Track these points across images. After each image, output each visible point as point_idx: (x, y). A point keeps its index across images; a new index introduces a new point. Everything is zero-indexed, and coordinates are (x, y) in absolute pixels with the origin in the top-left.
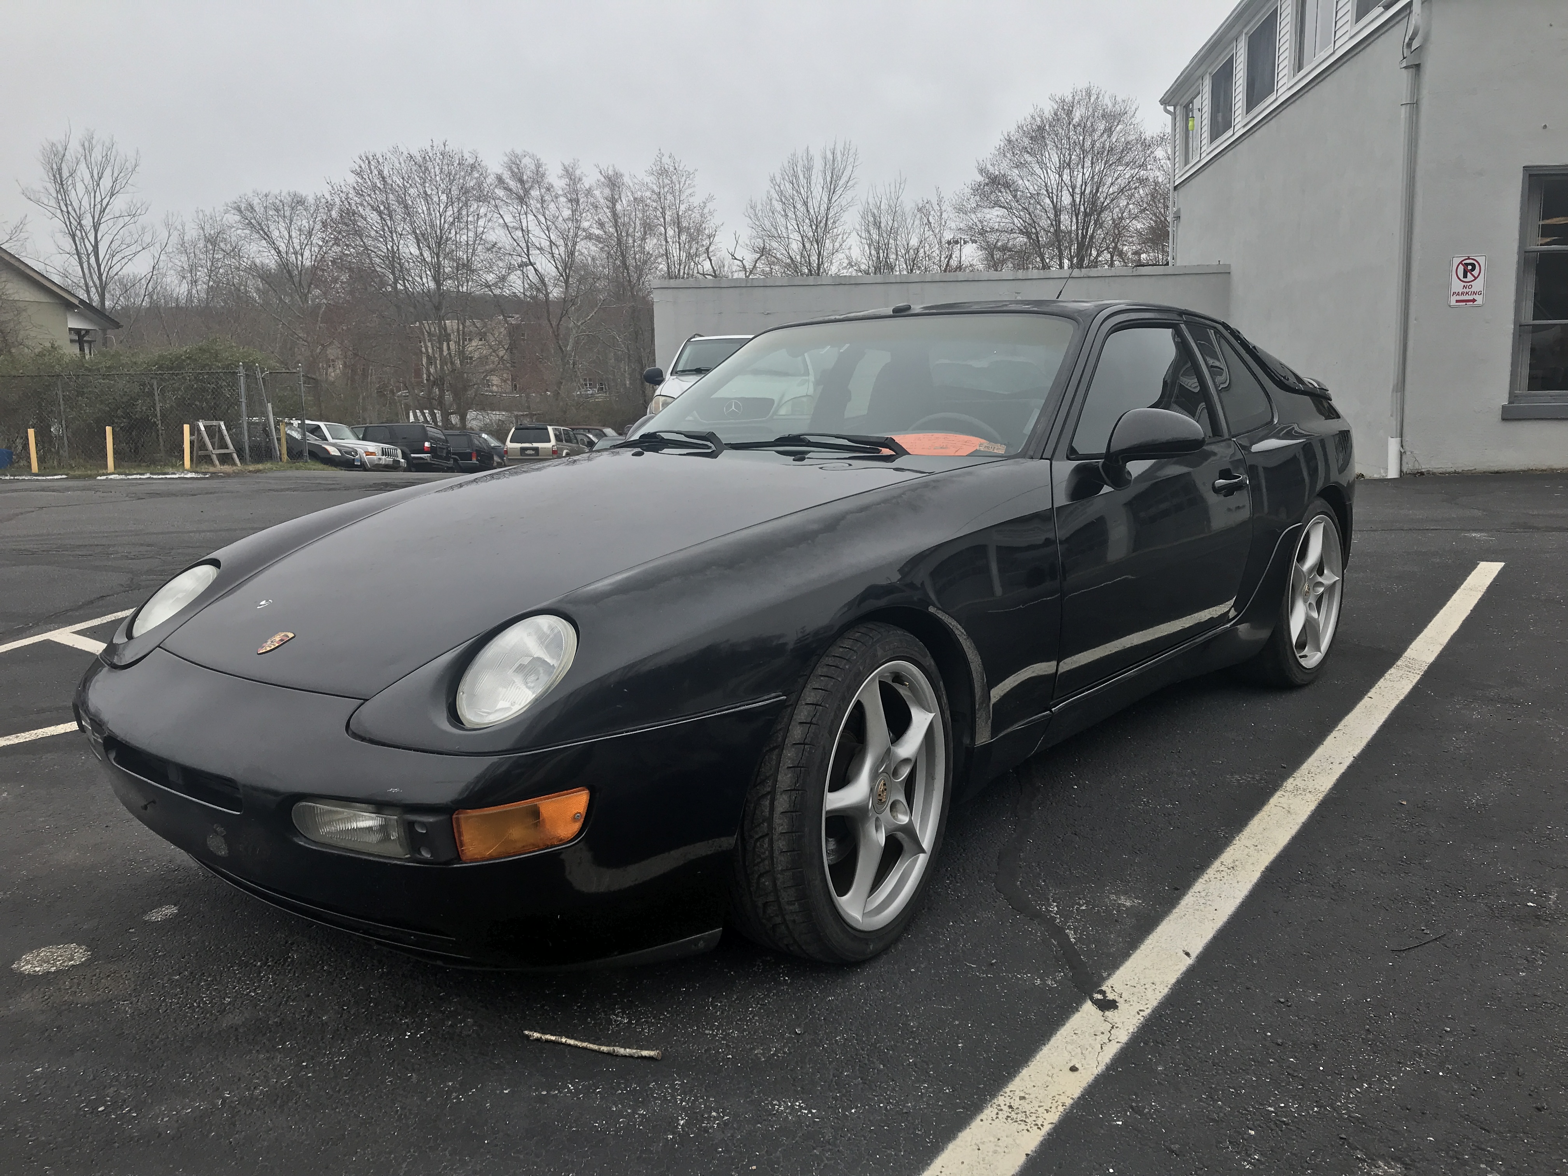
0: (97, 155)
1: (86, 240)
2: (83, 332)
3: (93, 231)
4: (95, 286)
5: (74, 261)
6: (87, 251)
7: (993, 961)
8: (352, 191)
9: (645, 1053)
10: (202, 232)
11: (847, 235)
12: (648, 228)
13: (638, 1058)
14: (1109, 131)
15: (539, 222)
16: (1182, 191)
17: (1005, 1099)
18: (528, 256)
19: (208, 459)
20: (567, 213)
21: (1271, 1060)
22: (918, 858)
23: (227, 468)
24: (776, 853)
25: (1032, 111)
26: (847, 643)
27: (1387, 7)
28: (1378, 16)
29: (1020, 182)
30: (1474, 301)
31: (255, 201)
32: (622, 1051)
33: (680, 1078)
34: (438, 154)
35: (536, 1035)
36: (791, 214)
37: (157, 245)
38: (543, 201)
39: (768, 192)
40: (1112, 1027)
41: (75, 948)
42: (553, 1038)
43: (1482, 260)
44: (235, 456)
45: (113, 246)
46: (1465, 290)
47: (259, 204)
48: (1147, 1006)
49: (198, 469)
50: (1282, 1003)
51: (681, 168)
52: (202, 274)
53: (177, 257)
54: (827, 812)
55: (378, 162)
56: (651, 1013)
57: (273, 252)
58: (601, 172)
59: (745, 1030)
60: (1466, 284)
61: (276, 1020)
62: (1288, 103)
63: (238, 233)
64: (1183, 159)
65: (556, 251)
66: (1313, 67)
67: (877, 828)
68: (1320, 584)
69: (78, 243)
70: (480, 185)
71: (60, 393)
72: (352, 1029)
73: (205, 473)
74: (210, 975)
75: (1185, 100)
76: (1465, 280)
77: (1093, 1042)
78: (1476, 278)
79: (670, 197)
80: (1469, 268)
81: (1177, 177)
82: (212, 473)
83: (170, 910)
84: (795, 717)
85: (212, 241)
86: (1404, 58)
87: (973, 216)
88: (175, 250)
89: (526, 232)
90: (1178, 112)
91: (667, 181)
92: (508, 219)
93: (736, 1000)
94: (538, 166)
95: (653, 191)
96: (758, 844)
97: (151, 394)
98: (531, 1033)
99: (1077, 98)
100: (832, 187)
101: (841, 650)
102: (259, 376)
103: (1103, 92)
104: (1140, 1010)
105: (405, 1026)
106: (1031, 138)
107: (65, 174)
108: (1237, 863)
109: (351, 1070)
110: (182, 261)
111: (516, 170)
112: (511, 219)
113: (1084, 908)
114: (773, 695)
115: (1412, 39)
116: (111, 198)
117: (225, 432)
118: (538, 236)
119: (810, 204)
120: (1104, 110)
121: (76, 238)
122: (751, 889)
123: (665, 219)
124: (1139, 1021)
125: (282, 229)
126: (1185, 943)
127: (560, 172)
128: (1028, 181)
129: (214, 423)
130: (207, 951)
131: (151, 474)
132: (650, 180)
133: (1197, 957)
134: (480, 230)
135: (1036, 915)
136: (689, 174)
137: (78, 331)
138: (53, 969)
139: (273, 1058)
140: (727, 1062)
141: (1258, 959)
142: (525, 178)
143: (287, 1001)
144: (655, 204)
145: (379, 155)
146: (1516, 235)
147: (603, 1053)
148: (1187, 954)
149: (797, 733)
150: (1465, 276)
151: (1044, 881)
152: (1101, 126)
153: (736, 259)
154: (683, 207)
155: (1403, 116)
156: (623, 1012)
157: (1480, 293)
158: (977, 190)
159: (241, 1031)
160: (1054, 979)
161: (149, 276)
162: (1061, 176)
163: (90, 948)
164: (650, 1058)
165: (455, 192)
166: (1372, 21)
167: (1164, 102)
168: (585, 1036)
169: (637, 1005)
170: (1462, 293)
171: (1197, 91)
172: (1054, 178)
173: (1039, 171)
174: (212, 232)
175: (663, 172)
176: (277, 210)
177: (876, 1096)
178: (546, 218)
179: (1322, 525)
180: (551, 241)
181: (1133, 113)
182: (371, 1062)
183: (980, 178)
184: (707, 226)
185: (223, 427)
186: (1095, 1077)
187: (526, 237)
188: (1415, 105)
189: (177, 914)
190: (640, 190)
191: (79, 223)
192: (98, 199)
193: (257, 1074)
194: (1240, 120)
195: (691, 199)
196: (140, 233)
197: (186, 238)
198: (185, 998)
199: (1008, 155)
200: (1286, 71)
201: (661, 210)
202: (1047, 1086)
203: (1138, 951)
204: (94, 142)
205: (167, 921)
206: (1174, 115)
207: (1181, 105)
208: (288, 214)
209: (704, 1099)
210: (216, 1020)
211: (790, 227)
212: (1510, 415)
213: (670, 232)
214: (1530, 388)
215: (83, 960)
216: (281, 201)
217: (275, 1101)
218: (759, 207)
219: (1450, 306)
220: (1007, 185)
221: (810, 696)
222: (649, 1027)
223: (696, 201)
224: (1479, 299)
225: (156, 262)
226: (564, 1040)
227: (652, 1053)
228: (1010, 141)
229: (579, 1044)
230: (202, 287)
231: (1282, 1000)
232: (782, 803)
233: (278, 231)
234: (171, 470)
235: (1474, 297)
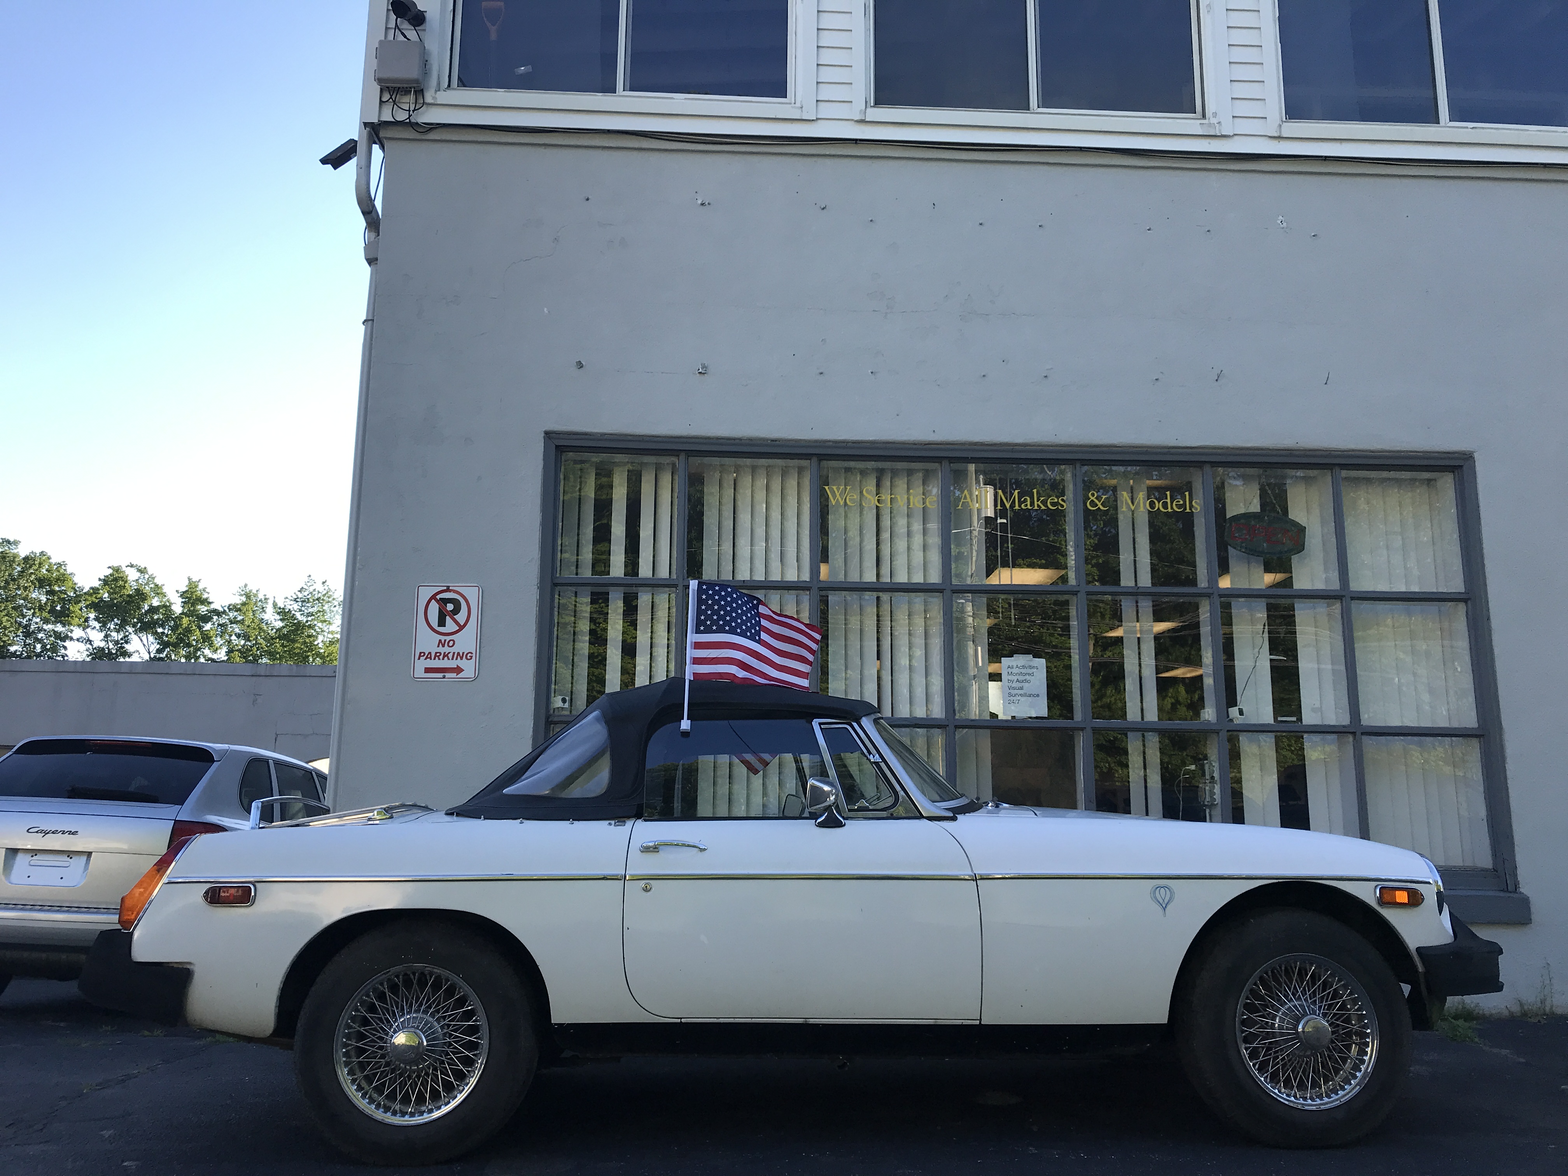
30: (458, 670)
43: (472, 594)
46: (442, 650)
60: (443, 638)
76: (441, 629)
78: (461, 628)
80: (449, 608)
146: (535, 554)
150: (442, 623)
157: (468, 656)
170: (437, 655)
219: (414, 676)
224: (469, 668)
235: (462, 663)
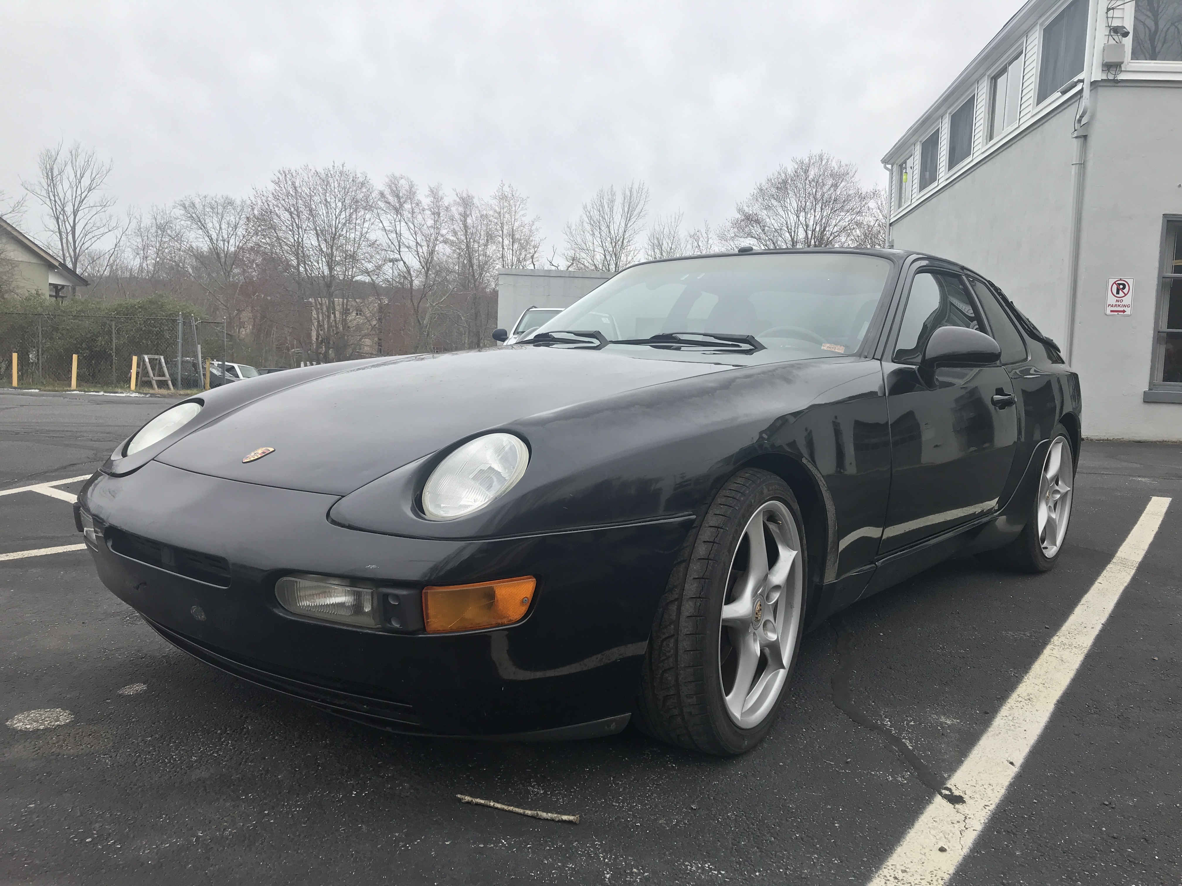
0: (81, 160)
1: (67, 223)
2: (59, 287)
3: (72, 216)
4: (71, 257)
5: (56, 237)
6: (67, 230)
7: (849, 760)
8: (271, 196)
9: (565, 818)
10: (154, 221)
11: (637, 251)
12: (490, 237)
13: (559, 821)
14: (835, 186)
15: (409, 228)
16: (896, 227)
17: (889, 871)
18: (399, 252)
19: (149, 384)
20: (430, 222)
21: (1113, 850)
22: (778, 673)
23: (163, 391)
24: (681, 652)
25: (778, 169)
26: (740, 481)
27: (1064, 93)
28: (1056, 99)
29: (768, 220)
30: (1124, 311)
31: (197, 201)
32: (544, 815)
33: (598, 839)
34: (338, 173)
35: (467, 798)
36: (597, 233)
37: (120, 229)
38: (413, 212)
39: (581, 217)
40: (966, 818)
41: (60, 712)
42: (482, 802)
43: (1130, 282)
44: (170, 383)
45: (86, 227)
46: (1117, 303)
47: (199, 202)
48: (991, 802)
49: (141, 391)
50: (1106, 805)
51: (517, 195)
52: (151, 252)
53: (134, 238)
54: (723, 620)
55: (292, 175)
56: (563, 786)
57: (207, 238)
58: (457, 195)
59: (646, 804)
60: (1118, 299)
61: (238, 776)
62: (981, 164)
63: (181, 223)
64: (897, 202)
65: (420, 250)
66: (1001, 136)
67: (755, 640)
68: (1057, 492)
69: (60, 224)
70: (367, 197)
71: (40, 328)
72: (305, 786)
73: (146, 394)
74: (178, 738)
75: (900, 161)
76: (1118, 295)
77: (952, 829)
78: (1126, 295)
79: (507, 216)
80: (1121, 287)
81: (892, 216)
82: (152, 394)
83: (139, 687)
84: (699, 536)
85: (162, 228)
86: (1075, 130)
87: (732, 243)
88: (133, 233)
89: (399, 235)
90: (894, 169)
91: (506, 204)
92: (386, 224)
93: (634, 779)
94: (411, 186)
95: (495, 211)
96: (664, 644)
97: (110, 333)
98: (463, 797)
99: (812, 161)
100: (629, 216)
101: (736, 485)
102: (194, 323)
103: (831, 158)
104: (985, 805)
105: (351, 787)
106: (777, 188)
107: (56, 172)
108: (1031, 696)
109: (308, 820)
110: (137, 241)
111: (395, 189)
112: (389, 224)
113: (912, 723)
114: (686, 513)
115: (1082, 117)
116: (88, 192)
117: (164, 364)
118: (408, 238)
119: (612, 227)
120: (832, 171)
121: (59, 220)
122: (655, 684)
123: (503, 232)
124: (988, 814)
125: (215, 222)
126: (1007, 755)
127: (427, 192)
128: (774, 219)
129: (156, 357)
130: (174, 719)
131: (105, 392)
132: (494, 203)
133: (1021, 766)
134: (365, 230)
135: (874, 728)
136: (523, 200)
137: (55, 286)
138: (42, 727)
139: (238, 806)
140: (637, 829)
141: (1074, 770)
142: (401, 195)
143: (246, 761)
144: (496, 221)
145: (293, 171)
146: (1157, 265)
147: (527, 816)
148: (1012, 763)
149: (701, 550)
150: (1118, 293)
151: (873, 702)
152: (830, 182)
153: (553, 265)
154: (516, 224)
155: (1073, 172)
156: (539, 785)
157: (1128, 306)
158: (736, 224)
159: (208, 782)
160: (903, 777)
161: (111, 252)
162: (798, 217)
163: (73, 712)
164: (570, 822)
165: (348, 202)
166: (1050, 104)
167: (885, 161)
168: (509, 802)
169: (549, 780)
170: (1116, 306)
171: (910, 154)
172: (793, 218)
173: (782, 213)
174: (162, 222)
175: (503, 198)
176: (212, 208)
177: (775, 863)
178: (414, 226)
179: (1061, 444)
180: (417, 243)
181: (853, 174)
182: (325, 813)
183: (738, 216)
184: (534, 239)
185: (163, 360)
186: (963, 858)
187: (399, 238)
188: (1082, 165)
189: (145, 691)
190: (486, 209)
191: (63, 210)
192: (79, 192)
193: (225, 819)
194: (943, 175)
195: (523, 219)
196: (108, 219)
197: (142, 225)
198: (157, 755)
199: (760, 200)
200: (980, 140)
201: (500, 225)
202: (923, 863)
203: (969, 759)
204: (80, 151)
205: (138, 695)
206: (891, 171)
207: (897, 164)
208: (220, 211)
209: (623, 858)
210: (186, 773)
211: (596, 243)
212: (1149, 399)
213: (506, 242)
214: (1165, 380)
215: (68, 721)
216: (216, 202)
217: (244, 841)
218: (574, 227)
219: (1106, 314)
220: (758, 222)
221: (712, 520)
222: (563, 798)
223: (527, 220)
224: (1128, 311)
225: (118, 241)
226: (492, 804)
227: (571, 818)
228: (761, 190)
229: (506, 807)
230: (150, 262)
231: (1106, 803)
232: (688, 608)
233: (212, 223)
234: (120, 390)
235: (1124, 309)
